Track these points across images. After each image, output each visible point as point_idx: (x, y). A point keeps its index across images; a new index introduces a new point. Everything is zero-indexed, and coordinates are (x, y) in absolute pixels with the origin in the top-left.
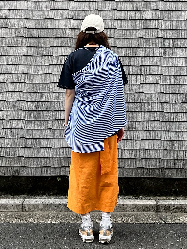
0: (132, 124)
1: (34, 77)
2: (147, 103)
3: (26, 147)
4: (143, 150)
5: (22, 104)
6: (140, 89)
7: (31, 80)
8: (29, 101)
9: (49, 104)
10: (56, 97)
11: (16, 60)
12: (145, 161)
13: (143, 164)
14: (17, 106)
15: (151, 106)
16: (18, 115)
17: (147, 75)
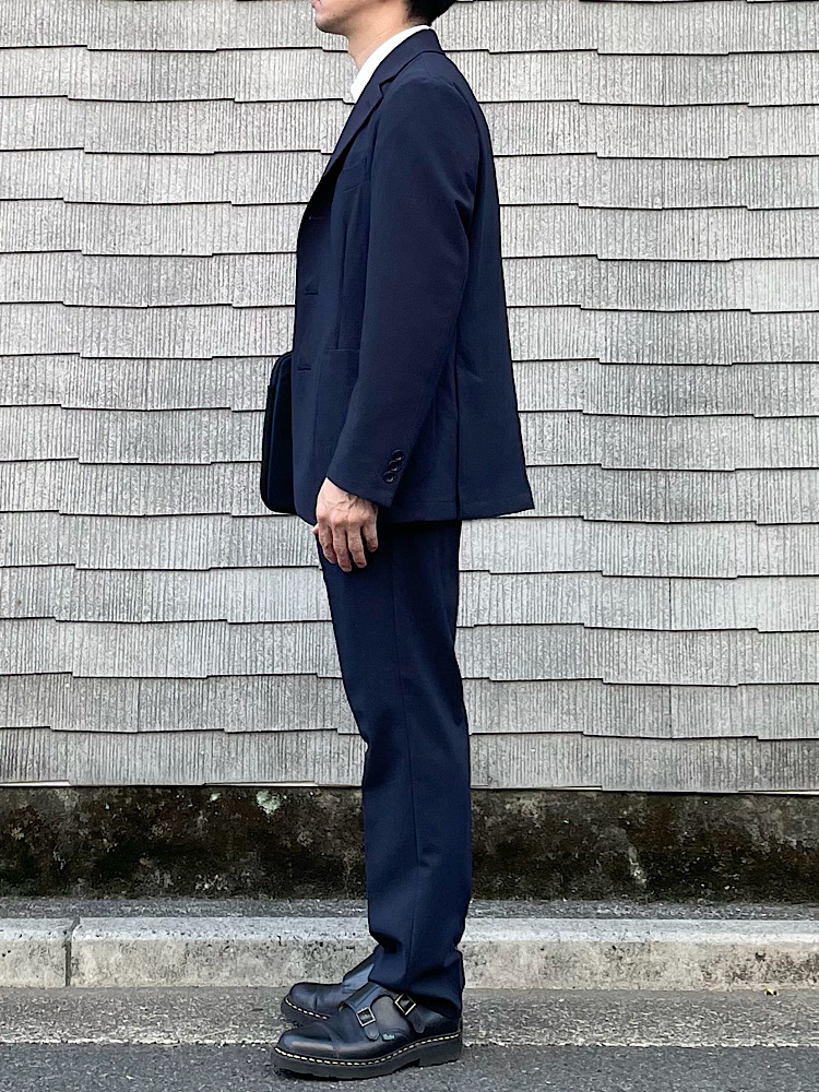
0: (686, 490)
1: (128, 221)
2: (766, 367)
3: (82, 619)
4: (748, 640)
5: (60, 372)
6: (730, 292)
7: (110, 238)
8: (102, 354)
9: (214, 373)
10: (252, 334)
11: (25, 124)
12: (760, 702)
13: (748, 716)
14: (33, 386)
15: (790, 386)
16: (37, 435)
17: (769, 210)
